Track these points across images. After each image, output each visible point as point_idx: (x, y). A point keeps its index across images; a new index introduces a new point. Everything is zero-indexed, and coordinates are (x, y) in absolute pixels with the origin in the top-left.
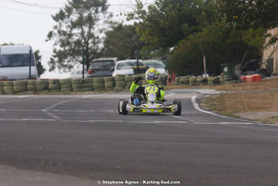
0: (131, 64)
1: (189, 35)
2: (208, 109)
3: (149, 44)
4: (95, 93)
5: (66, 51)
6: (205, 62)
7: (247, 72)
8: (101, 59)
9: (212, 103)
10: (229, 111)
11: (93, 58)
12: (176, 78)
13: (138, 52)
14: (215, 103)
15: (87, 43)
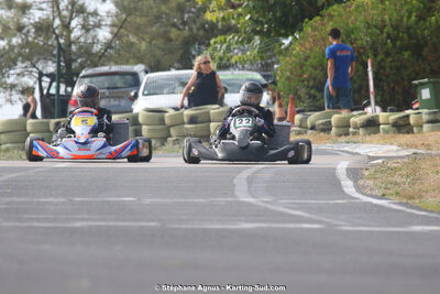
1: (330, 5)
2: (378, 193)
5: (12, 47)
8: (105, 69)
9: (390, 179)
11: (82, 67)
12: (298, 117)
14: (397, 178)
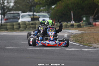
0: (30, 15)
2: (74, 41)
3: (40, 4)
4: (8, 32)
6: (72, 14)
7: (97, 21)
8: (12, 12)
9: (76, 38)
10: (86, 43)
11: (7, 11)
12: (56, 24)
13: (34, 9)
14: (78, 38)
15: (4, 3)
